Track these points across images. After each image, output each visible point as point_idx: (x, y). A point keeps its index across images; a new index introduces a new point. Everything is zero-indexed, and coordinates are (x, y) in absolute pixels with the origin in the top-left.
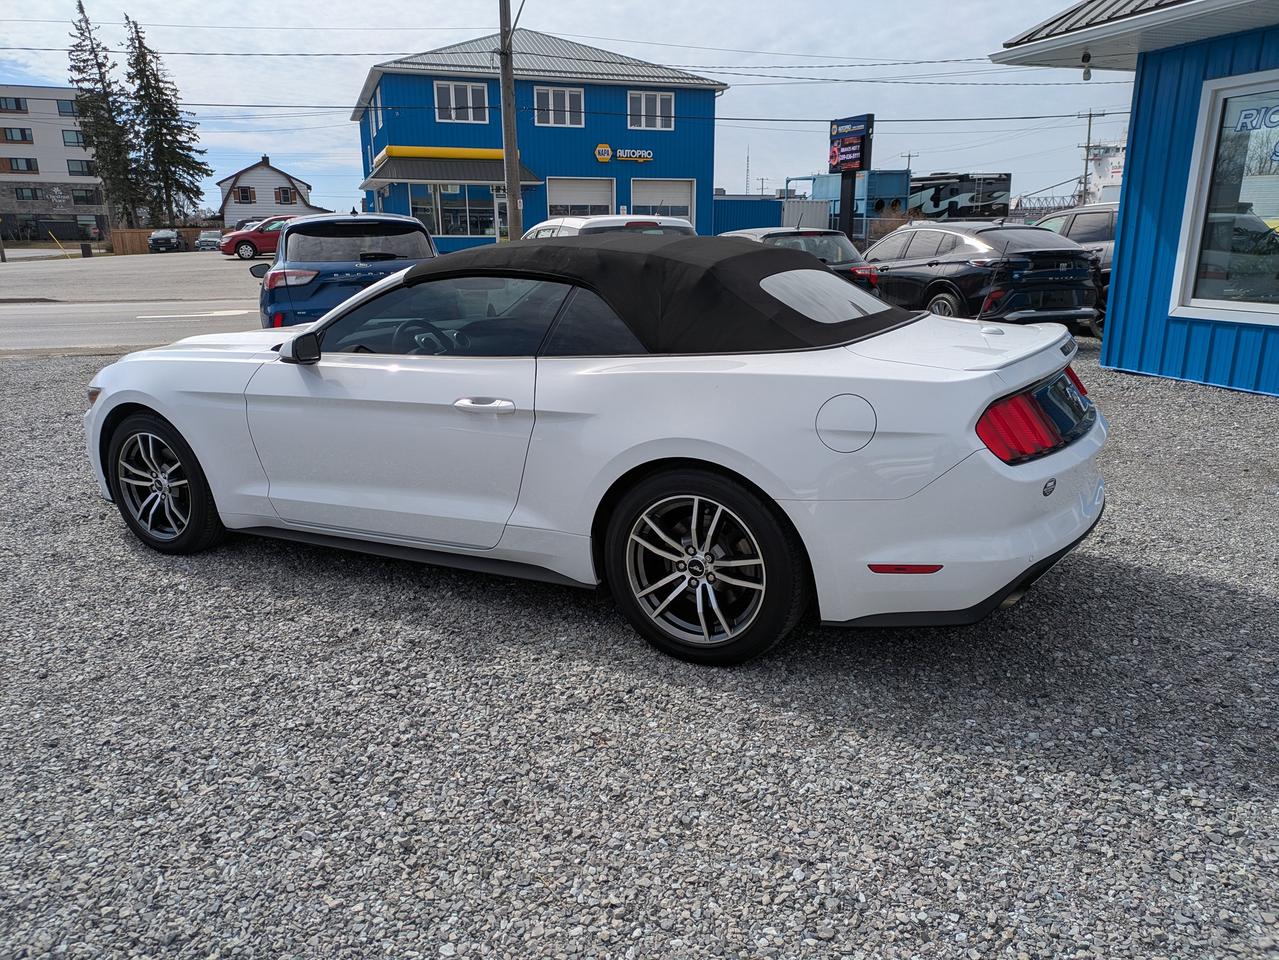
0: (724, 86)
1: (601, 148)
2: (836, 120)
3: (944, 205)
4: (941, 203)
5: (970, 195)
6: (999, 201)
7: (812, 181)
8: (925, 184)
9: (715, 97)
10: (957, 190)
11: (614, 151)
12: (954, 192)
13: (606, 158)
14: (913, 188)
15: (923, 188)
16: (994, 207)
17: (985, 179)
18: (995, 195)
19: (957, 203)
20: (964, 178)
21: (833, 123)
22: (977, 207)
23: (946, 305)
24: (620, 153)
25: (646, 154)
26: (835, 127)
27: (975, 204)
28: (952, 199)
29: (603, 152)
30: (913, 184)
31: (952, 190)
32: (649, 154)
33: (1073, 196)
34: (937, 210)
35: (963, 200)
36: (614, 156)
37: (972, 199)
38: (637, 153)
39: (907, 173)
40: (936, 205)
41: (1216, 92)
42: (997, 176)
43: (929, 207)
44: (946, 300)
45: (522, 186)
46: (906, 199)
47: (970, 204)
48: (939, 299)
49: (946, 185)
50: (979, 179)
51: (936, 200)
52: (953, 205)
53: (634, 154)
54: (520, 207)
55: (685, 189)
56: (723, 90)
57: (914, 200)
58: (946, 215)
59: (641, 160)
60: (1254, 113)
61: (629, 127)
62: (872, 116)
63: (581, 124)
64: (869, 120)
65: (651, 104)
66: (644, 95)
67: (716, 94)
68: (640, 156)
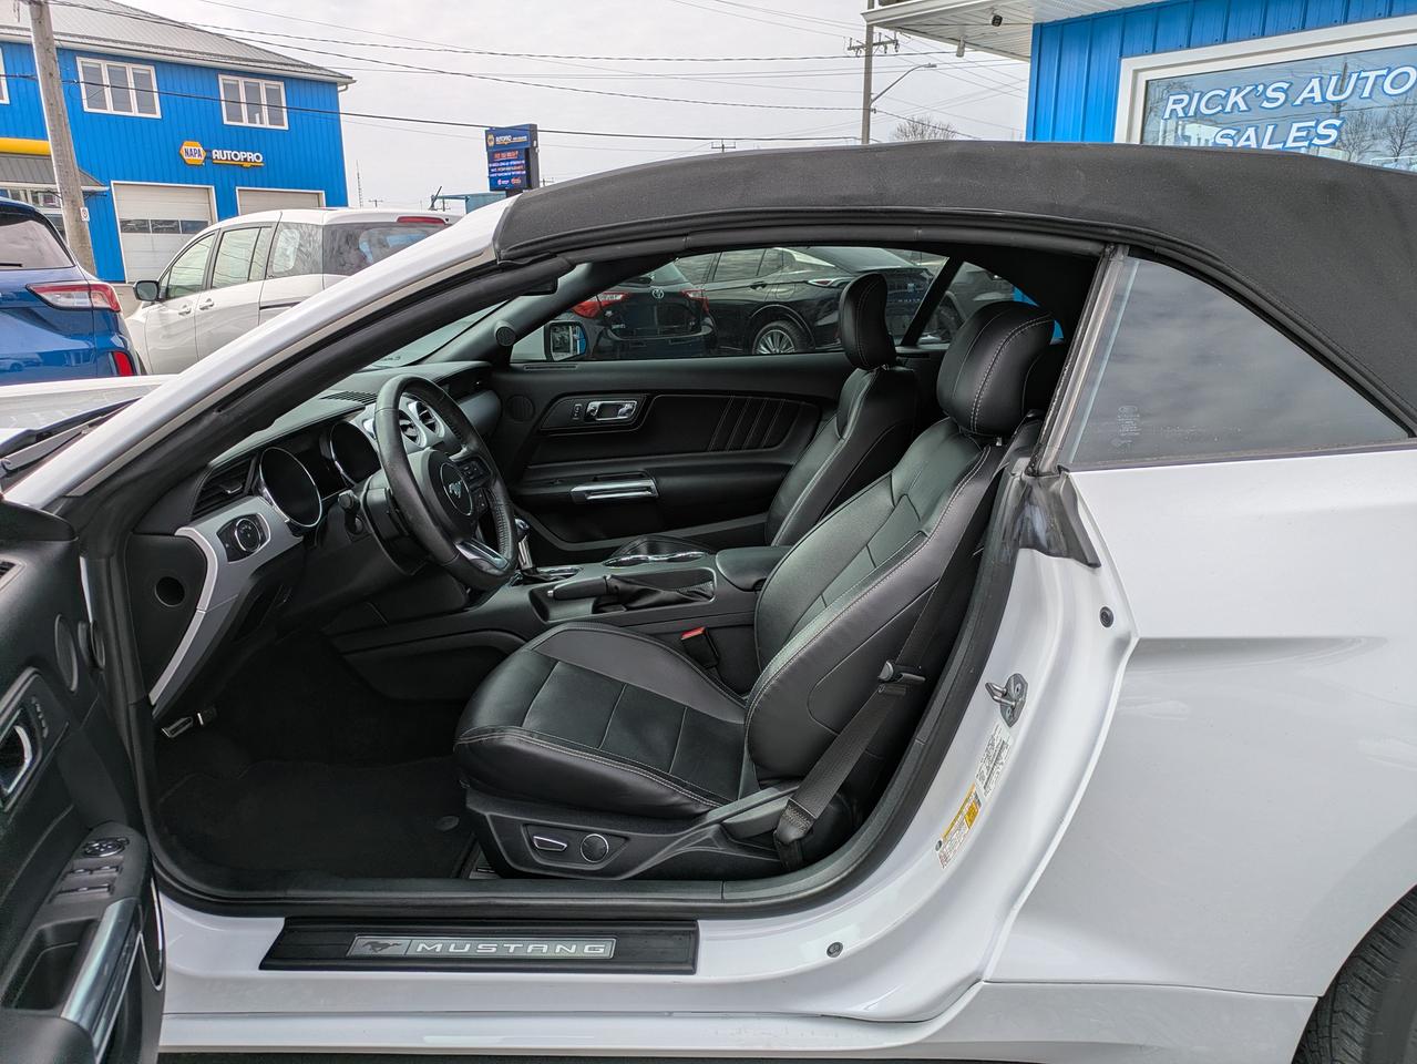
0: (348, 80)
1: (187, 146)
2: (493, 130)
7: (464, 201)
9: (337, 92)
11: (208, 151)
13: (198, 159)
23: (782, 336)
24: (217, 154)
25: (254, 157)
29: (193, 152)
32: (258, 157)
36: (209, 158)
38: (241, 155)
41: (1136, 72)
44: (781, 329)
45: (85, 193)
48: (771, 328)
53: (236, 156)
54: (86, 218)
56: (346, 84)
59: (248, 165)
60: (1186, 98)
61: (226, 122)
62: (536, 126)
63: (155, 113)
64: (531, 131)
65: (253, 92)
66: (241, 81)
67: (339, 89)
68: (245, 160)
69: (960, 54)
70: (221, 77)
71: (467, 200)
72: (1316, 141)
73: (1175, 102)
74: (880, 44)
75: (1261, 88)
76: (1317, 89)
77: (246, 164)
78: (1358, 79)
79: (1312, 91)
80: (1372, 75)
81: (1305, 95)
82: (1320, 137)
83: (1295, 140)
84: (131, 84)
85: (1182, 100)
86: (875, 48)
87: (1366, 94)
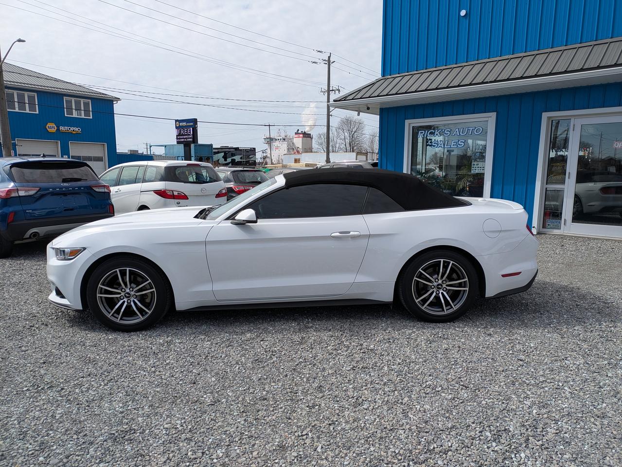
0: (118, 99)
1: (49, 125)
2: (178, 120)
3: (229, 160)
4: (228, 159)
5: (241, 156)
6: (252, 159)
7: (164, 147)
8: (219, 151)
9: (113, 104)
10: (234, 154)
11: (58, 127)
12: (233, 155)
13: (54, 130)
14: (214, 152)
15: (218, 153)
16: (250, 162)
17: (246, 150)
18: (250, 157)
19: (235, 159)
20: (237, 149)
21: (176, 121)
22: (244, 162)
24: (62, 128)
25: (77, 129)
26: (177, 123)
27: (243, 160)
28: (232, 158)
29: (51, 127)
30: (214, 151)
31: (232, 154)
32: (79, 130)
33: (261, 158)
34: (226, 162)
35: (237, 158)
36: (58, 129)
37: (241, 158)
38: (72, 129)
39: (211, 145)
40: (225, 160)
42: (249, 149)
43: (222, 161)
46: (212, 157)
47: (240, 160)
49: (230, 151)
50: (243, 150)
51: (225, 158)
52: (233, 161)
53: (70, 129)
55: (101, 148)
56: (117, 101)
57: (215, 157)
58: (230, 165)
59: (75, 132)
60: (424, 132)
61: (66, 115)
62: (196, 119)
63: (36, 111)
64: (195, 121)
65: (78, 104)
66: (73, 100)
67: (114, 102)
68: (74, 130)
69: (359, 115)
70: (64, 98)
71: (165, 146)
72: (459, 146)
73: (421, 133)
74: (333, 90)
75: (443, 130)
76: (458, 131)
77: (74, 132)
78: (468, 130)
79: (456, 132)
80: (471, 129)
81: (455, 133)
82: (459, 145)
83: (453, 145)
84: (27, 101)
85: (422, 133)
86: (331, 92)
87: (470, 134)
